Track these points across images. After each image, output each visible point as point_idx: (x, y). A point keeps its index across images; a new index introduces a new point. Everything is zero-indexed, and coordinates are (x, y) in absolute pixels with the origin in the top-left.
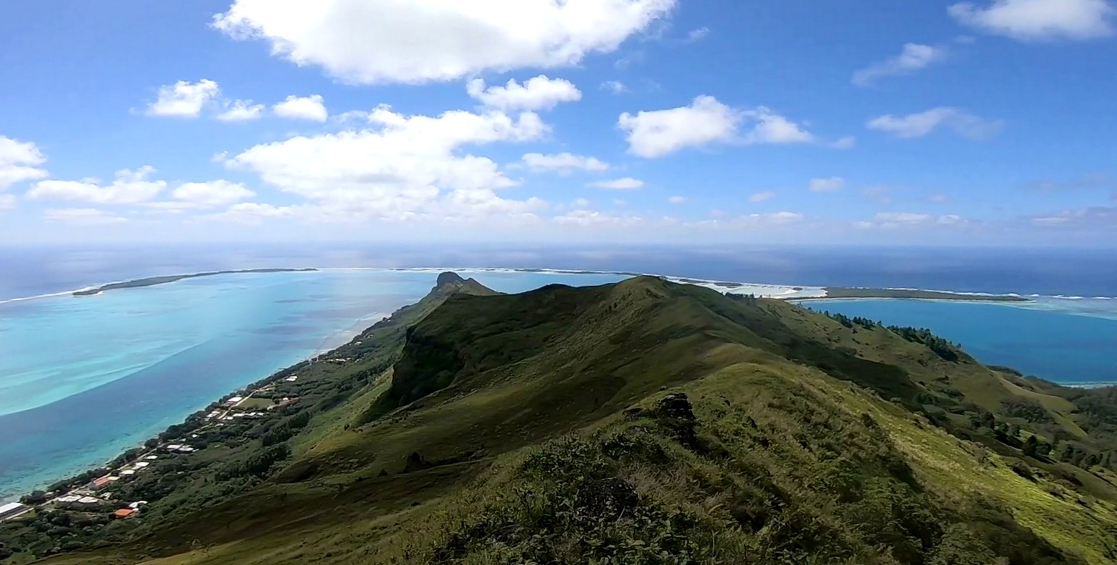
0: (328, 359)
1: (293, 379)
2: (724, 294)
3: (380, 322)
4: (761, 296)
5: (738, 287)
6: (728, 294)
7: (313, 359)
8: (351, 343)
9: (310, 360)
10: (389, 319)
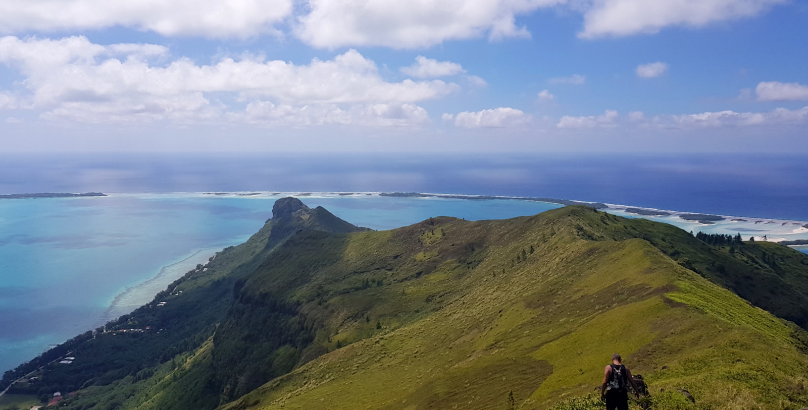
0: (119, 329)
1: (68, 361)
2: (695, 234)
3: (194, 271)
4: (752, 239)
5: (717, 222)
6: (700, 235)
7: (97, 329)
8: (151, 303)
9: (94, 331)
10: (206, 267)
